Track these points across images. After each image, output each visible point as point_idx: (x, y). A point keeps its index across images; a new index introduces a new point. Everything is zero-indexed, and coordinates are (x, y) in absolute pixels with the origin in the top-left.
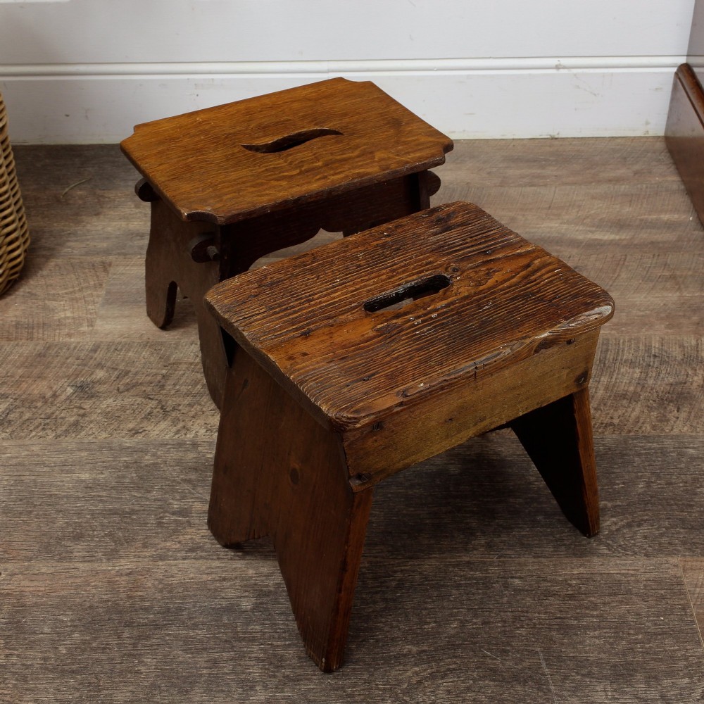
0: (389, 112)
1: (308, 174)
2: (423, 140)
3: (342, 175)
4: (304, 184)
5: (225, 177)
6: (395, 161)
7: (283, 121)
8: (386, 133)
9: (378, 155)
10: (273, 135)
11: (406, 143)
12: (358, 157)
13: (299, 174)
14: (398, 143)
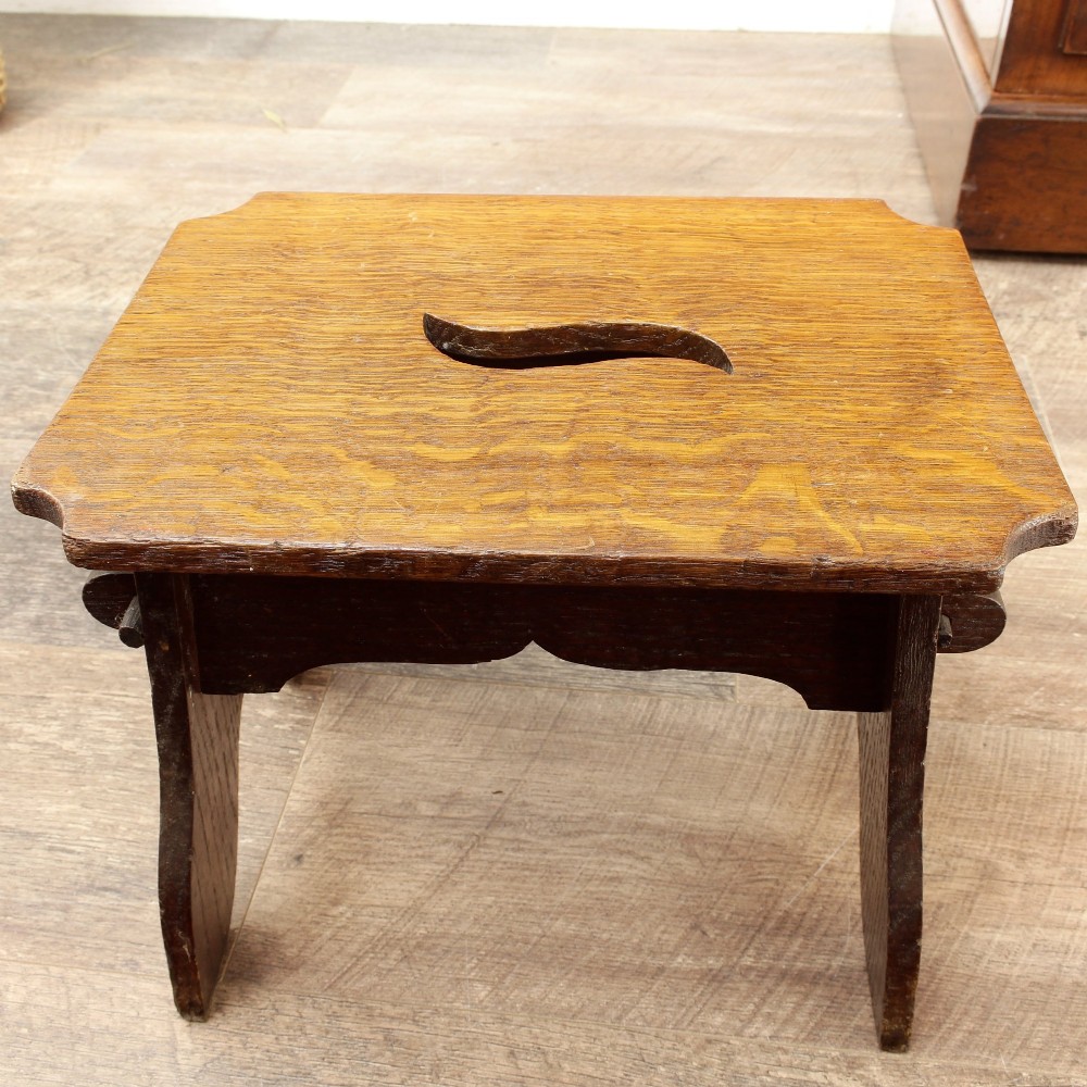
0: (934, 336)
1: (486, 474)
2: (966, 473)
3: (577, 520)
4: (432, 508)
5: (265, 403)
6: (800, 523)
7: (609, 280)
8: (865, 408)
9: (771, 482)
10: (536, 310)
11: (899, 465)
12: (699, 464)
13: (460, 466)
14: (871, 455)
